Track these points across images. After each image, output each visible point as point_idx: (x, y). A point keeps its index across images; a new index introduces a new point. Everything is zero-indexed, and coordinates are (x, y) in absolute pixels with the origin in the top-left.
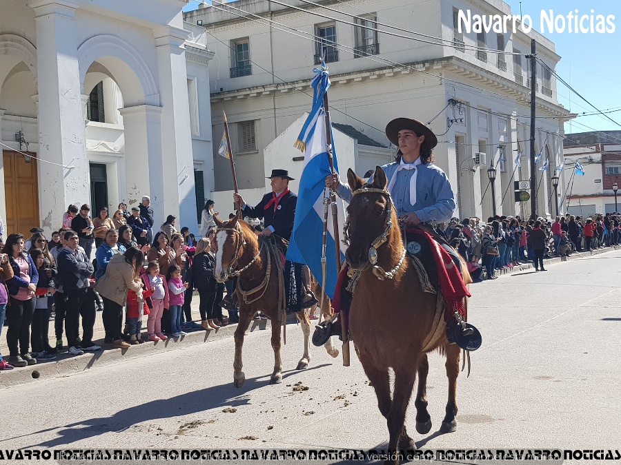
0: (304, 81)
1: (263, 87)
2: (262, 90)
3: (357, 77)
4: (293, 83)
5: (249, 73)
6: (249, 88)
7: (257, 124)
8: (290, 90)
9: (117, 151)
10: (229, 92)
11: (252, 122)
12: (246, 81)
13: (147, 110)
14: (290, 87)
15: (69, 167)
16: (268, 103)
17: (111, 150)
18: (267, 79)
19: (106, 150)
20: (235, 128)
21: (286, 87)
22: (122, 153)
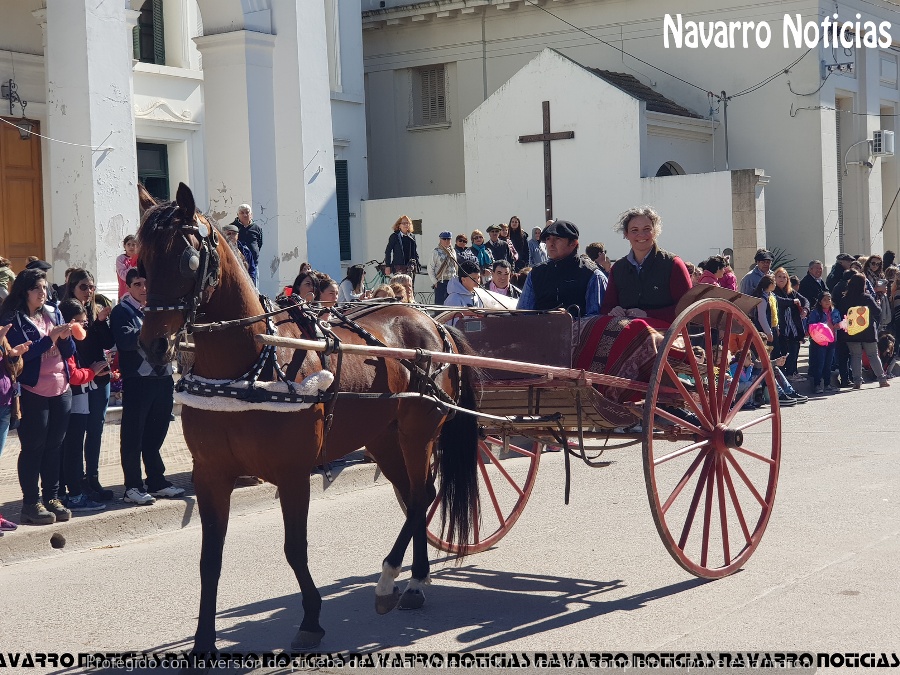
2: (461, 5)
6: (436, 4)
7: (449, 73)
9: (189, 119)
10: (397, 8)
11: (440, 69)
13: (248, 41)
15: (104, 147)
16: (471, 31)
17: (177, 117)
19: (168, 118)
20: (407, 83)
22: (197, 123)
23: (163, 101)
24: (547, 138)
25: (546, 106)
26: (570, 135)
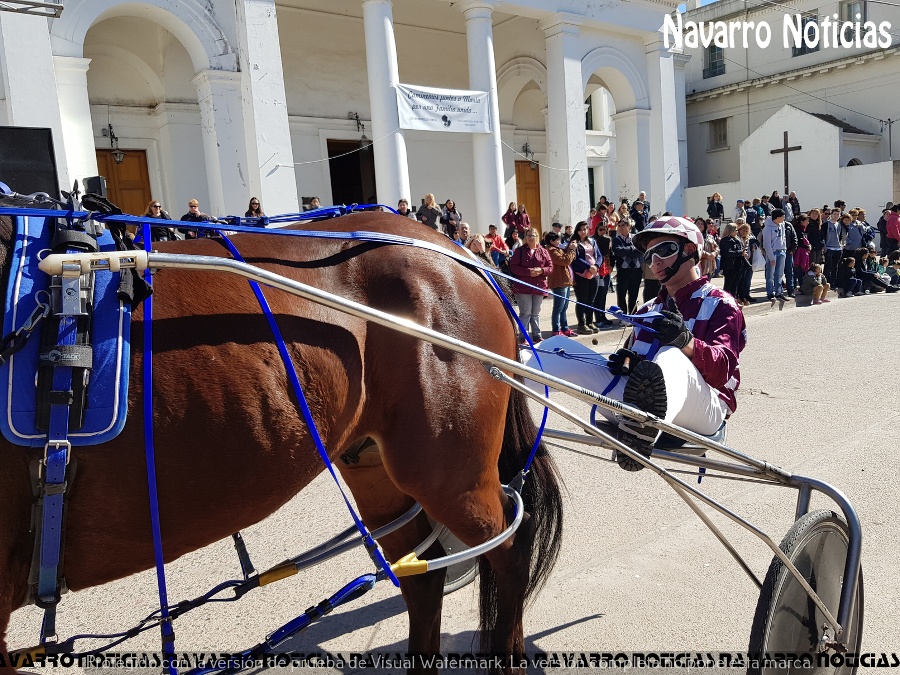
0: (781, 74)
1: (738, 84)
2: (736, 87)
3: (841, 65)
4: (769, 77)
5: (722, 72)
6: (723, 87)
7: (729, 123)
8: (766, 85)
9: (604, 155)
10: (702, 92)
11: (725, 120)
12: (720, 80)
13: (638, 114)
14: (766, 81)
15: (574, 170)
16: (742, 100)
17: (598, 154)
18: (742, 76)
19: (595, 155)
20: (707, 127)
21: (762, 82)
22: (609, 156)
23: (592, 147)
24: (786, 150)
25: (786, 134)
26: (800, 148)
